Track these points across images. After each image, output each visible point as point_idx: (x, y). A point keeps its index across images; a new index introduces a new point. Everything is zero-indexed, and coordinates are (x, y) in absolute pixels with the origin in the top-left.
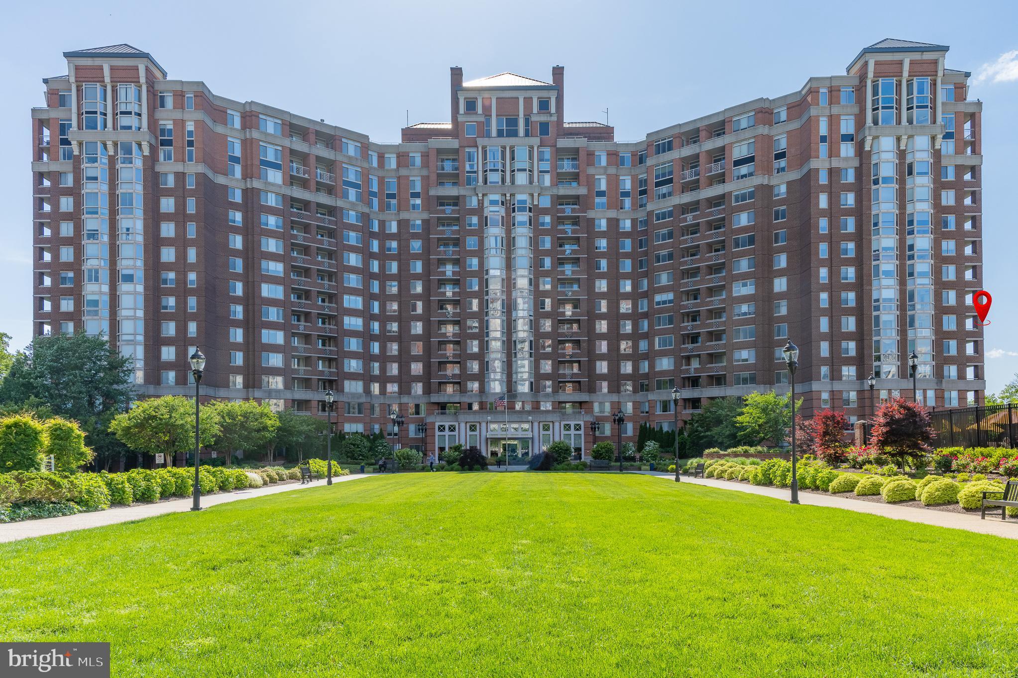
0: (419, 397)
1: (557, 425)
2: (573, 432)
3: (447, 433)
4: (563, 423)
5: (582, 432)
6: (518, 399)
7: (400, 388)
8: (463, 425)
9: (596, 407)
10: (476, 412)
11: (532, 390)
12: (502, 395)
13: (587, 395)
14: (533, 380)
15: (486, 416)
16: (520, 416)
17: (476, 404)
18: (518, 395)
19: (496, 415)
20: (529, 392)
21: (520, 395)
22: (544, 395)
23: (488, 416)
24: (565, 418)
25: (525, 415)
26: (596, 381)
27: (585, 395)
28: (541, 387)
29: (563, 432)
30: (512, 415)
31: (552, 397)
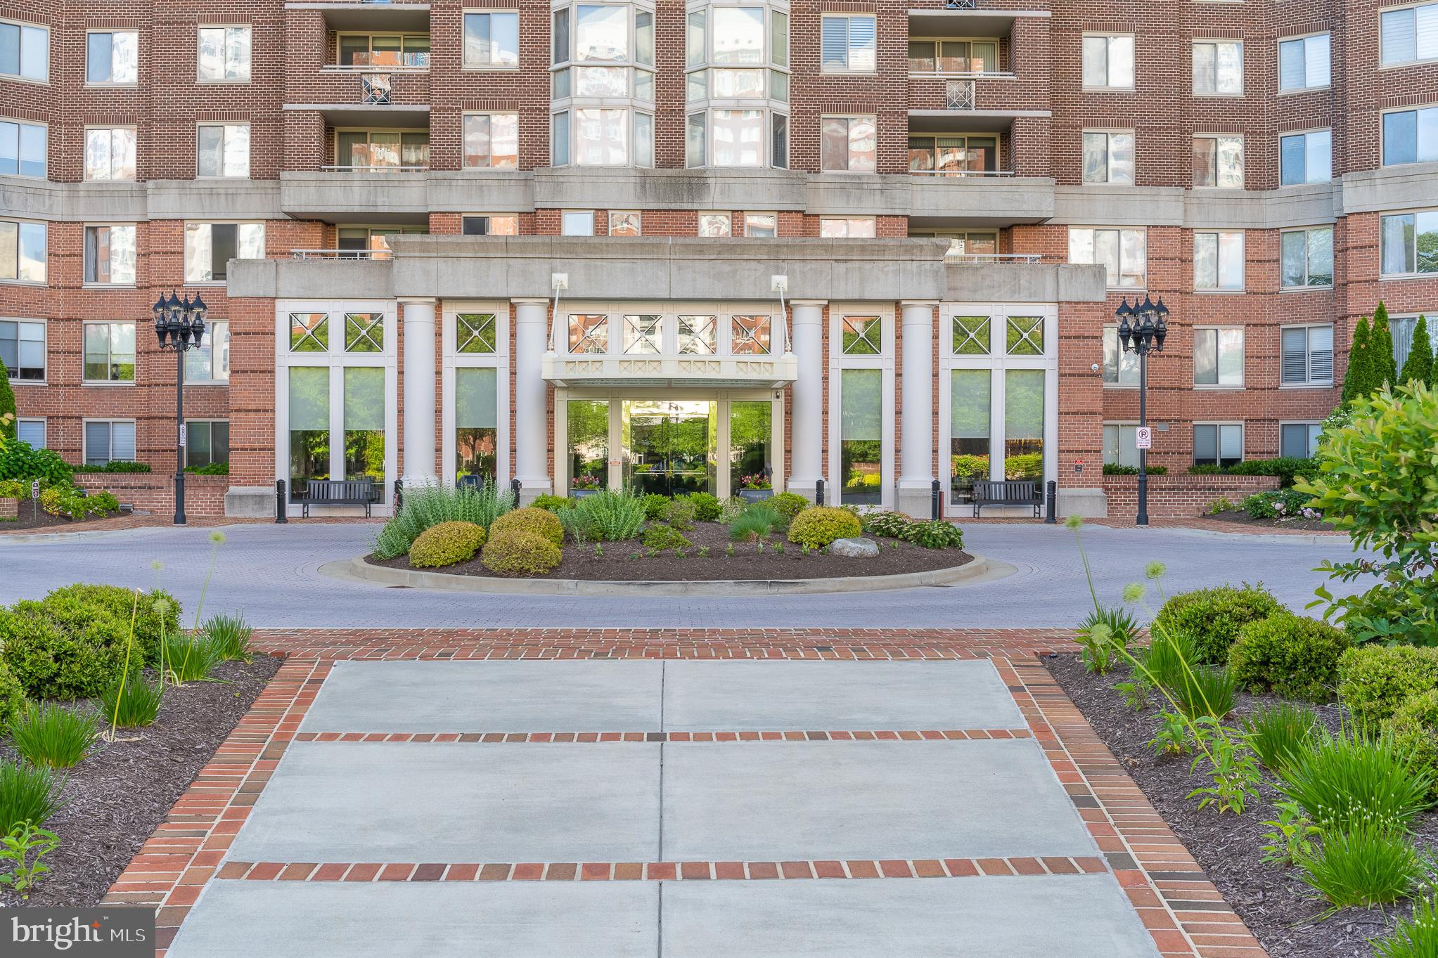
0: (231, 189)
1: (918, 318)
2: (999, 360)
3: (336, 356)
4: (949, 313)
5: (1048, 361)
6: (714, 196)
7: (145, 149)
8: (420, 316)
9: (1080, 246)
10: (506, 244)
11: (778, 158)
12: (632, 179)
13: (1048, 189)
14: (784, 108)
15: (546, 266)
16: (726, 267)
17: (503, 227)
18: (709, 181)
19: (599, 263)
20: (768, 166)
21: (723, 181)
22: (837, 186)
23: (553, 271)
24: (961, 289)
25: (753, 265)
26: (1080, 127)
27: (1037, 189)
28: (825, 147)
29: (950, 361)
30: (684, 263)
31: (878, 192)
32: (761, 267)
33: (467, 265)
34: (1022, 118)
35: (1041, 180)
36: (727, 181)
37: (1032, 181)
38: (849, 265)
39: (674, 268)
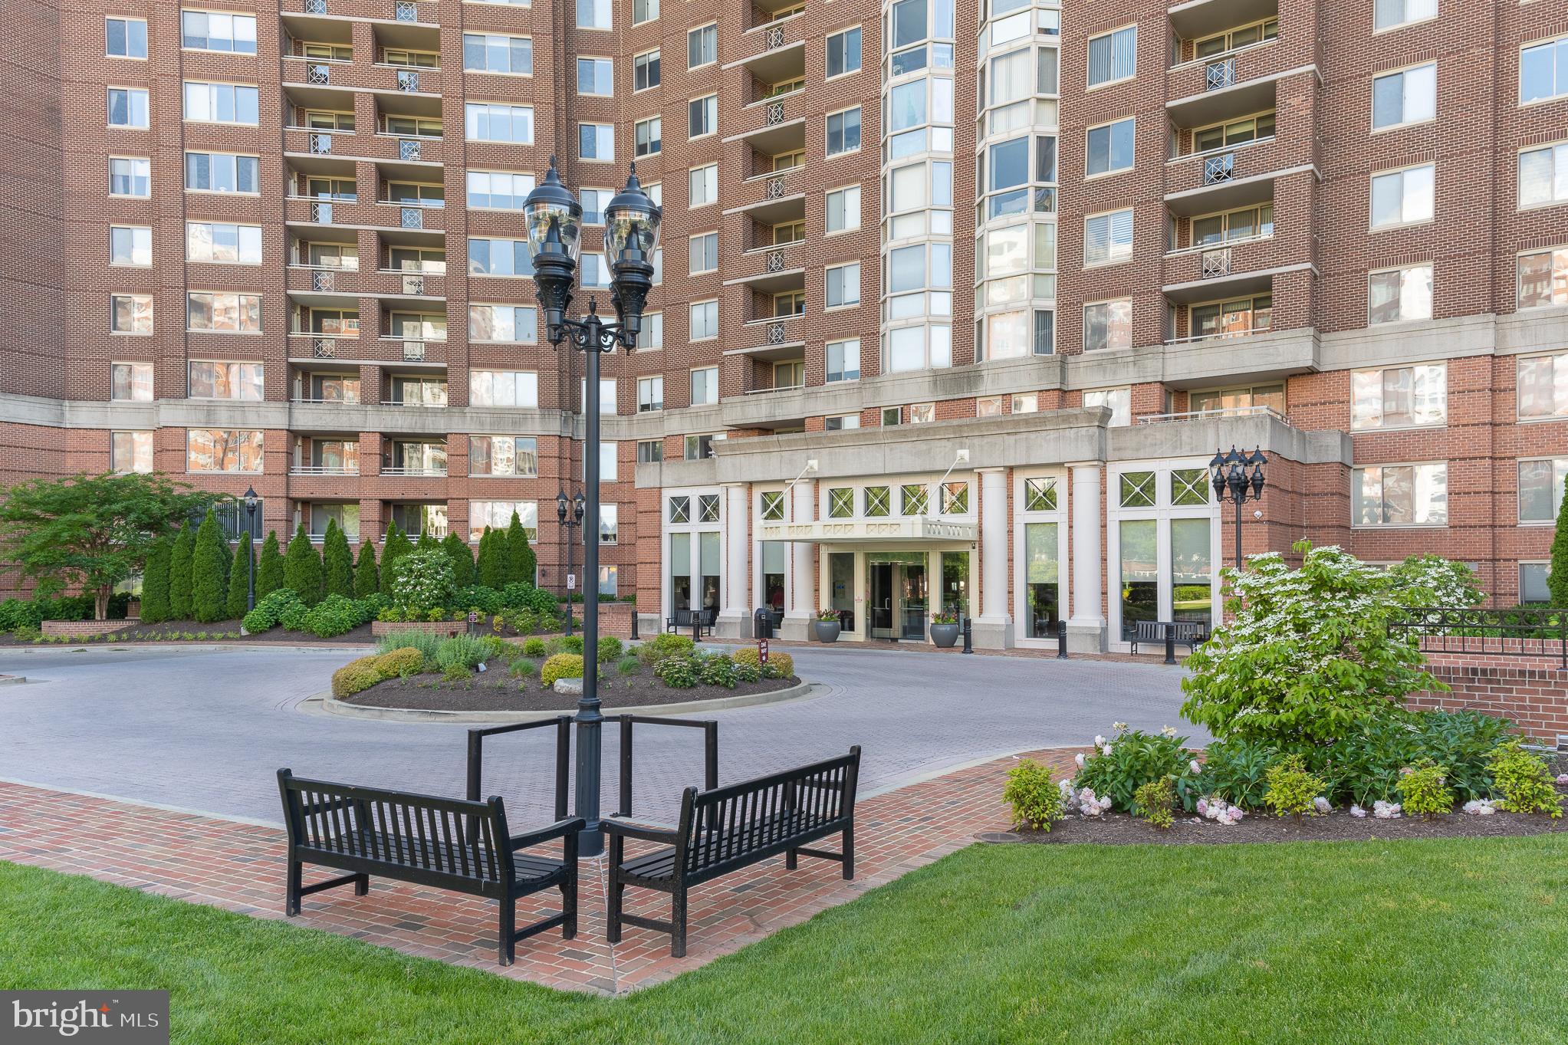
0: (708, 412)
1: (1081, 478)
2: (1163, 509)
3: (694, 525)
4: (1116, 471)
5: (1211, 510)
6: (988, 385)
12: (927, 379)
13: (1306, 339)
14: (1050, 304)
15: (803, 455)
16: (923, 446)
17: (851, 423)
18: (983, 373)
19: (837, 450)
20: (1030, 355)
21: (993, 371)
22: (1095, 363)
23: (809, 458)
24: (1125, 449)
25: (944, 442)
26: (1366, 270)
27: (1292, 341)
28: (1086, 332)
29: (1117, 512)
30: (893, 445)
31: (1131, 364)
32: (949, 444)
33: (757, 458)
34: (1279, 274)
35: (1298, 332)
36: (997, 371)
37: (1289, 333)
38: (1018, 436)
39: (887, 450)
